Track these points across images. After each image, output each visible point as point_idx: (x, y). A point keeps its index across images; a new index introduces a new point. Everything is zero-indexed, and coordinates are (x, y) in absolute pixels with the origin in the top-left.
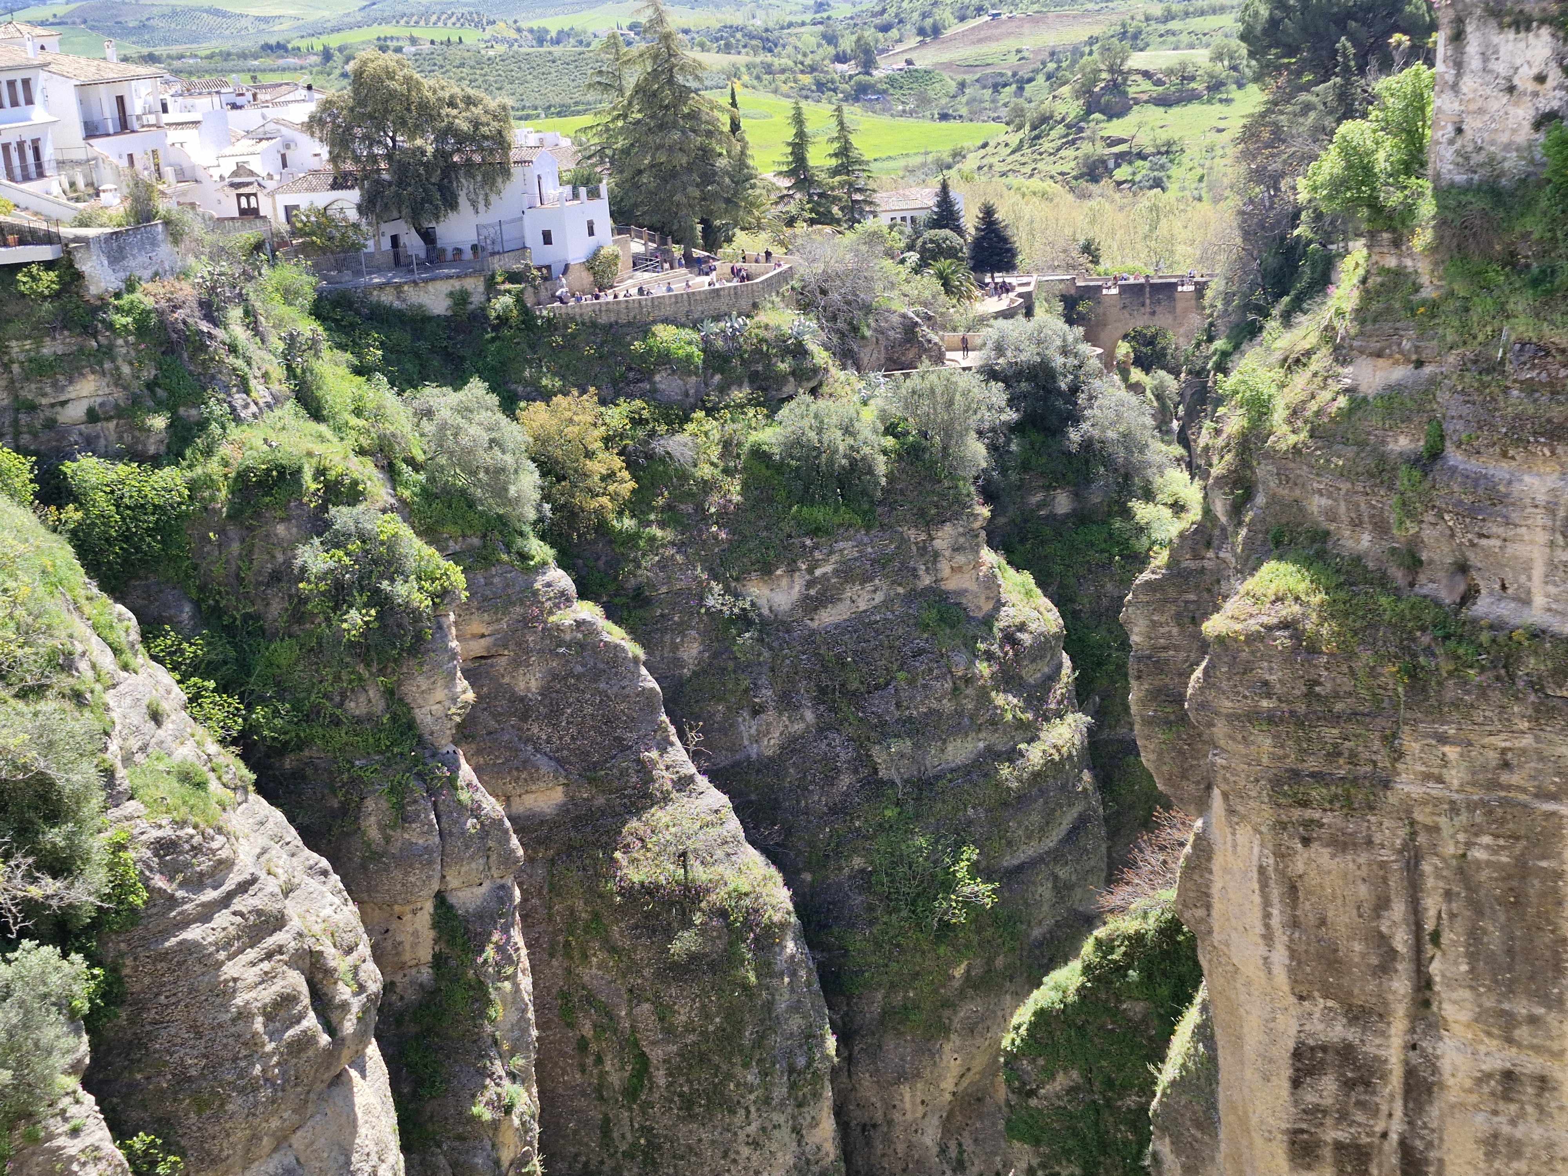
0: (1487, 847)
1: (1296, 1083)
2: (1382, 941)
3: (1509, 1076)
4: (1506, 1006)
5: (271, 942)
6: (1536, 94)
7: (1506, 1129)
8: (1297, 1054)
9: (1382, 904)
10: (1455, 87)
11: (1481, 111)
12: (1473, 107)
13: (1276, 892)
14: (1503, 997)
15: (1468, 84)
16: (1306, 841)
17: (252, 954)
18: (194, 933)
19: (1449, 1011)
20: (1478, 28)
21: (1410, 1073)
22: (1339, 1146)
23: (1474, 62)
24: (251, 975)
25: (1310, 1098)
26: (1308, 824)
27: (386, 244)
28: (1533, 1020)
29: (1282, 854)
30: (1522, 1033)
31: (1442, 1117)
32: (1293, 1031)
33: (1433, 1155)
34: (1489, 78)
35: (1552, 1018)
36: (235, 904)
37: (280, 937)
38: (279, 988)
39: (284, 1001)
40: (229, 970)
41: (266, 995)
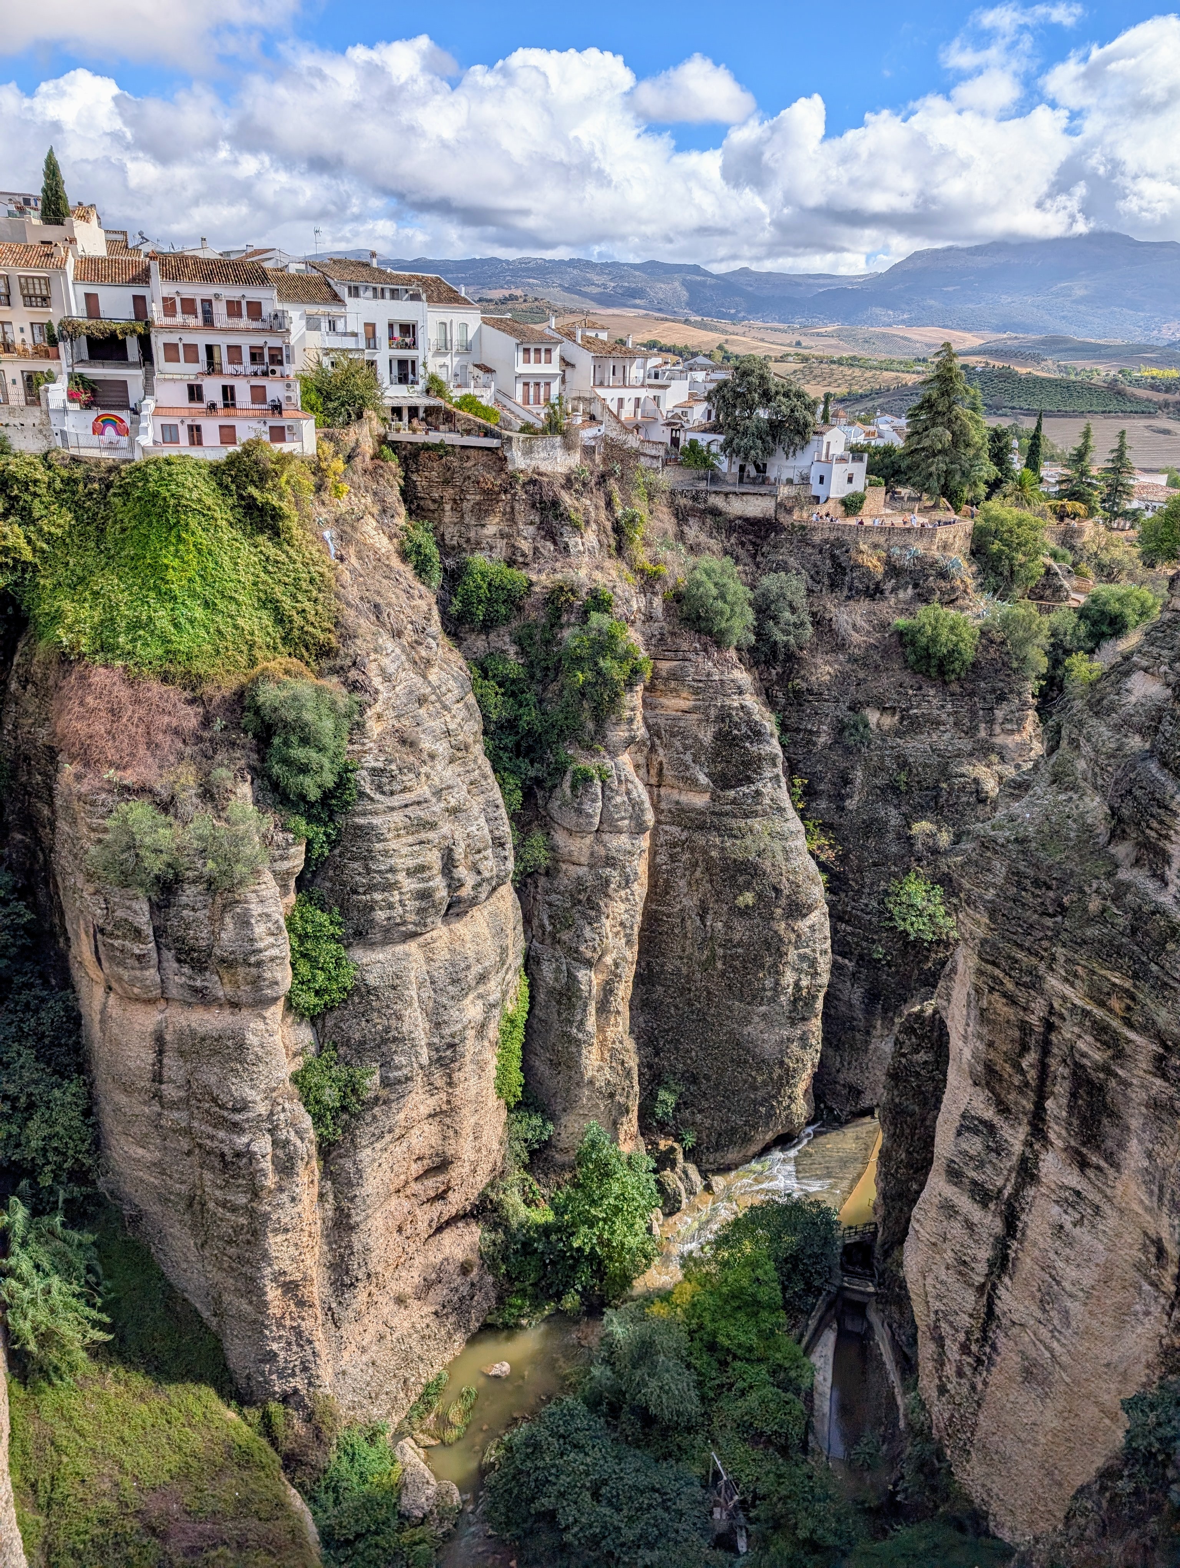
0: (1089, 1044)
1: (959, 1134)
2: (1022, 1072)
3: (1078, 1193)
4: (1084, 1150)
5: (423, 836)
7: (1068, 1226)
8: (963, 1116)
9: (1025, 1048)
13: (974, 1013)
14: (1084, 1144)
16: (992, 990)
17: (411, 839)
18: (376, 821)
19: (1052, 1136)
21: (1023, 1160)
22: (974, 1183)
24: (405, 850)
25: (965, 1146)
26: (994, 978)
27: (735, 469)
28: (1098, 1168)
29: (978, 990)
30: (1091, 1173)
31: (1034, 1198)
32: (966, 1101)
33: (1023, 1217)
35: (1111, 1172)
36: (409, 811)
37: (431, 835)
38: (419, 861)
39: (421, 868)
40: (393, 845)
41: (411, 863)
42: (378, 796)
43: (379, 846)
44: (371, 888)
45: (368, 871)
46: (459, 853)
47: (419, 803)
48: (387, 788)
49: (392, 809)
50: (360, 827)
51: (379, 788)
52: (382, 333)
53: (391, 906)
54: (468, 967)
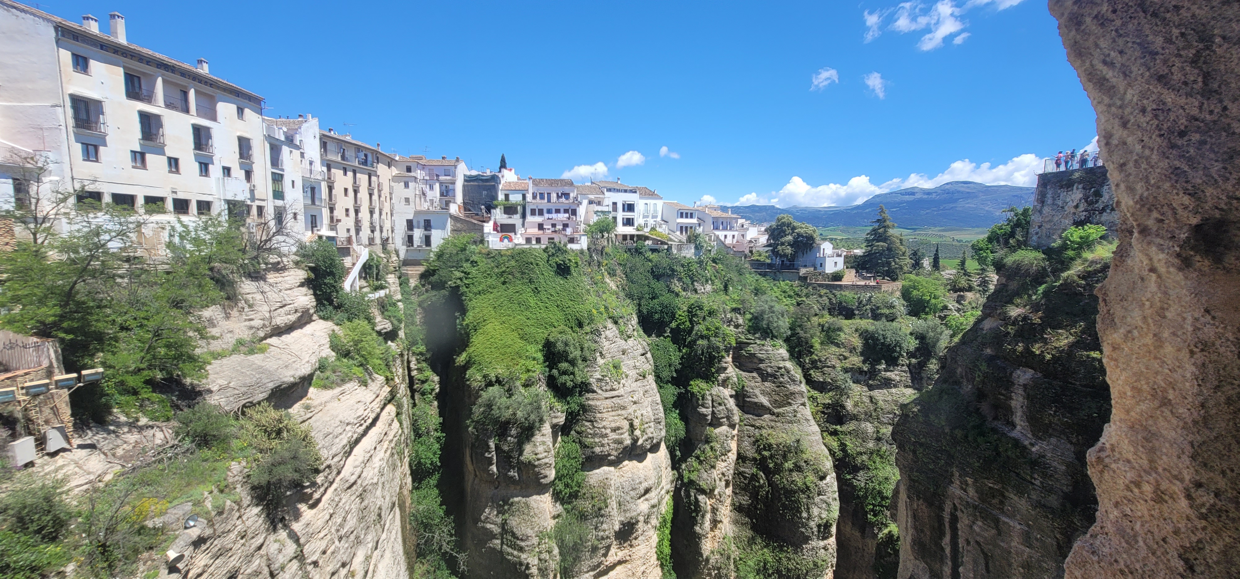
0: (980, 527)
6: (1074, 214)
10: (1040, 212)
11: (1050, 221)
12: (1047, 220)
15: (1046, 210)
20: (1052, 187)
23: (1050, 201)
27: (780, 262)
32: (911, 569)
34: (1055, 207)
36: (613, 400)
37: (623, 412)
38: (618, 424)
39: (619, 428)
40: (605, 415)
41: (613, 425)
42: (600, 391)
43: (598, 415)
44: (594, 435)
45: (594, 427)
46: (636, 423)
47: (618, 396)
48: (604, 388)
49: (606, 398)
50: (590, 406)
51: (601, 388)
52: (620, 207)
53: (603, 445)
54: (641, 483)
